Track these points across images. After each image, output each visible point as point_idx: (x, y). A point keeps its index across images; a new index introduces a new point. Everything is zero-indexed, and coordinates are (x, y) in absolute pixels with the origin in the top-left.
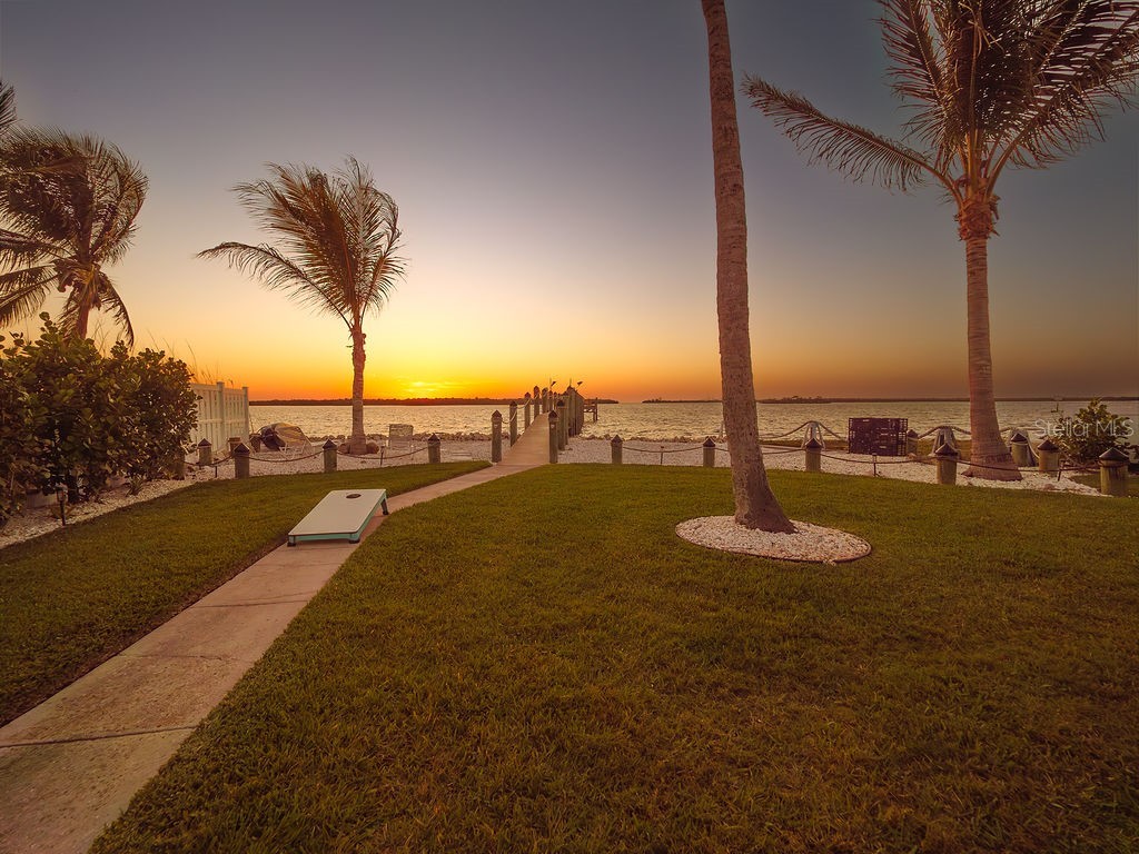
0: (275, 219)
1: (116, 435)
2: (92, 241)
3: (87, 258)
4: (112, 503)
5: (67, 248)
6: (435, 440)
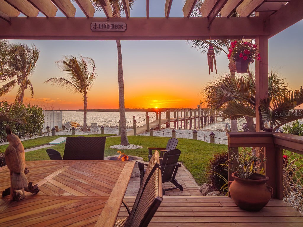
0: (64, 68)
1: (27, 125)
2: (26, 70)
3: (25, 75)
4: (26, 139)
5: (20, 73)
6: (102, 128)
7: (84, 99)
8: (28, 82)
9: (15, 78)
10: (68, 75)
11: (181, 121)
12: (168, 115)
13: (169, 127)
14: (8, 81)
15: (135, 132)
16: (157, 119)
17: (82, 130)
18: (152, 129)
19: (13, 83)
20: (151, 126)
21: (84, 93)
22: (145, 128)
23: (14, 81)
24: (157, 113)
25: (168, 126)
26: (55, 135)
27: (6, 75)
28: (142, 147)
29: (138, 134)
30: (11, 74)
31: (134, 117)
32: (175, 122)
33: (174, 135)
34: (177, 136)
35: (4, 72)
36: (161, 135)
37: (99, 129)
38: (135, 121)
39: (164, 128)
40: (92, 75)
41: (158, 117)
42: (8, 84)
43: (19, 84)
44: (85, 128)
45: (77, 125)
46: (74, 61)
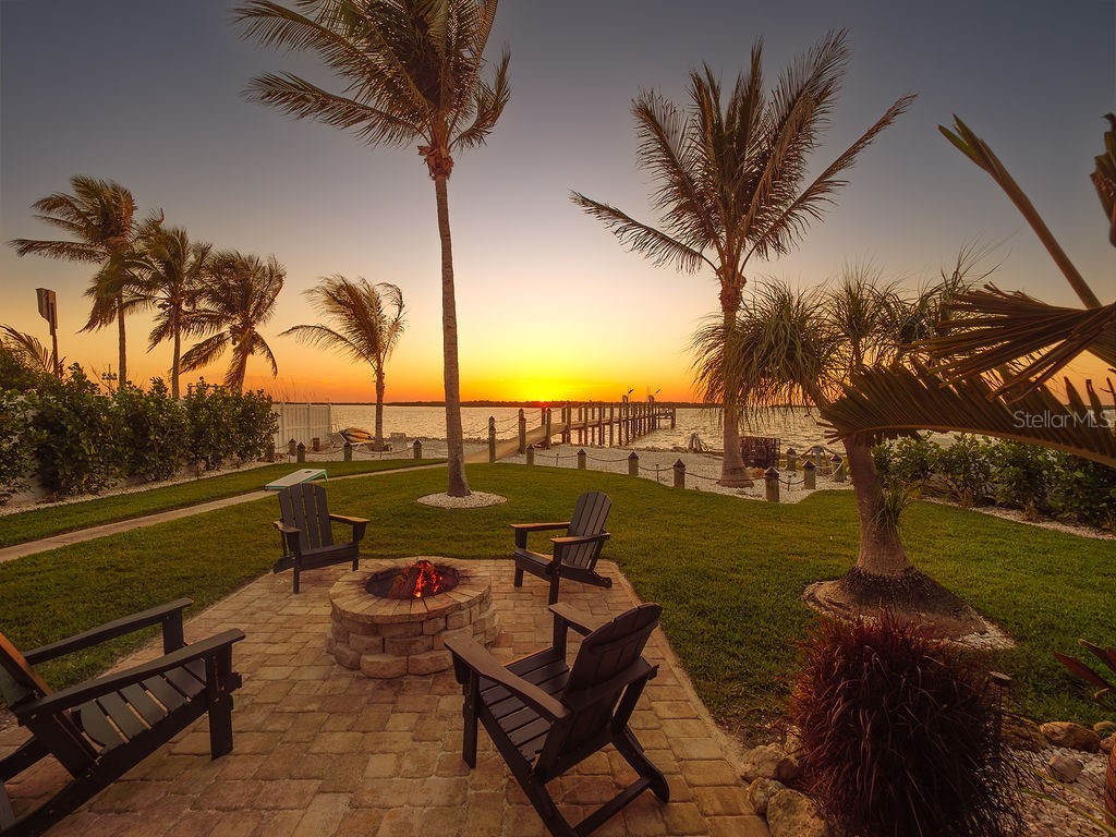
0: (327, 307)
2: (251, 313)
3: (248, 324)
5: (238, 318)
6: (418, 444)
7: (375, 378)
8: (257, 339)
9: (226, 328)
10: (336, 323)
11: (593, 427)
12: (566, 416)
13: (569, 440)
14: (209, 333)
15: (492, 454)
16: (543, 423)
17: (372, 448)
18: (531, 448)
19: (220, 339)
20: (529, 438)
21: (375, 364)
22: (517, 444)
23: (222, 335)
24: (543, 411)
25: (566, 440)
26: (304, 462)
27: (204, 322)
28: (504, 500)
29: (500, 458)
30: (215, 320)
31: (492, 419)
32: (580, 429)
33: (582, 463)
34: (590, 465)
35: (202, 316)
36: (552, 463)
37: (410, 445)
38: (492, 429)
39: (556, 444)
40: (396, 325)
41: (546, 419)
42: (207, 342)
43: (234, 343)
44: (378, 444)
45: (367, 436)
46: (350, 289)
